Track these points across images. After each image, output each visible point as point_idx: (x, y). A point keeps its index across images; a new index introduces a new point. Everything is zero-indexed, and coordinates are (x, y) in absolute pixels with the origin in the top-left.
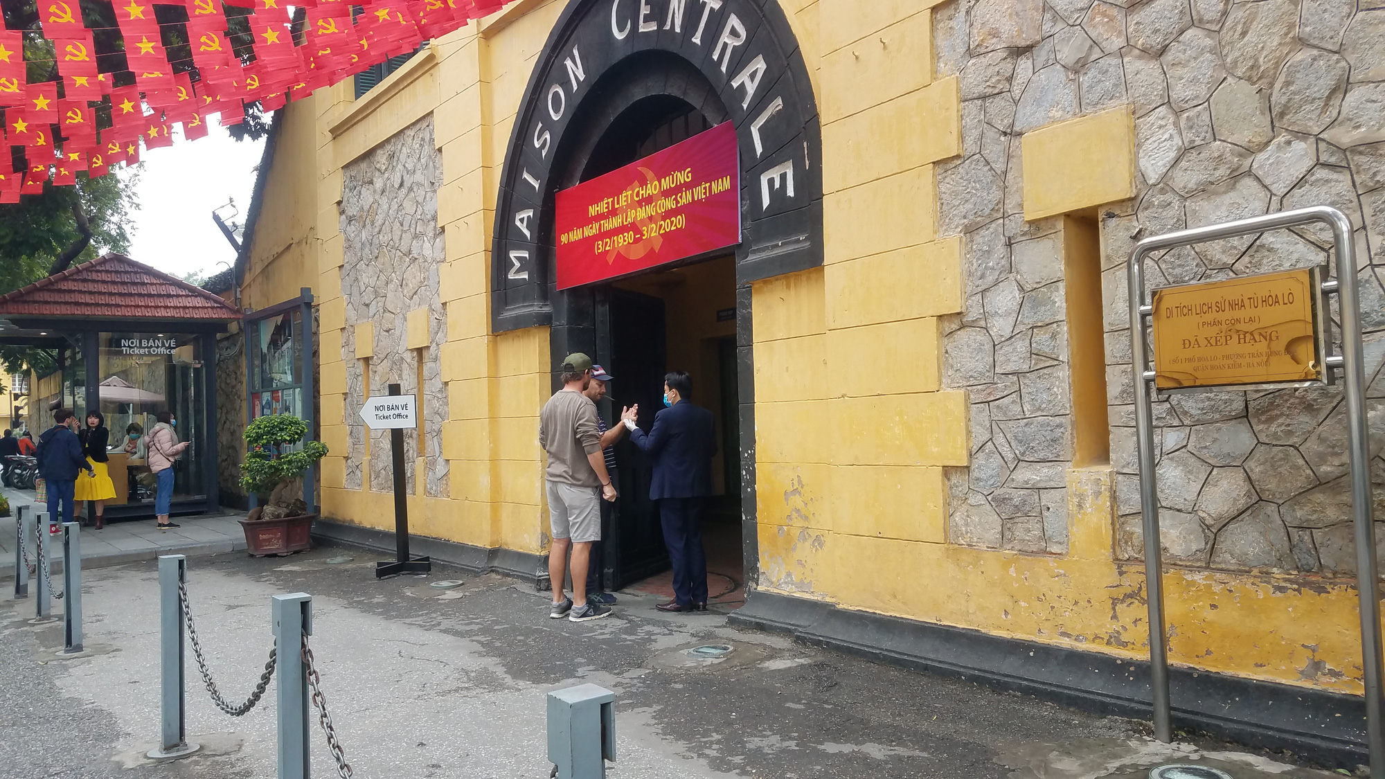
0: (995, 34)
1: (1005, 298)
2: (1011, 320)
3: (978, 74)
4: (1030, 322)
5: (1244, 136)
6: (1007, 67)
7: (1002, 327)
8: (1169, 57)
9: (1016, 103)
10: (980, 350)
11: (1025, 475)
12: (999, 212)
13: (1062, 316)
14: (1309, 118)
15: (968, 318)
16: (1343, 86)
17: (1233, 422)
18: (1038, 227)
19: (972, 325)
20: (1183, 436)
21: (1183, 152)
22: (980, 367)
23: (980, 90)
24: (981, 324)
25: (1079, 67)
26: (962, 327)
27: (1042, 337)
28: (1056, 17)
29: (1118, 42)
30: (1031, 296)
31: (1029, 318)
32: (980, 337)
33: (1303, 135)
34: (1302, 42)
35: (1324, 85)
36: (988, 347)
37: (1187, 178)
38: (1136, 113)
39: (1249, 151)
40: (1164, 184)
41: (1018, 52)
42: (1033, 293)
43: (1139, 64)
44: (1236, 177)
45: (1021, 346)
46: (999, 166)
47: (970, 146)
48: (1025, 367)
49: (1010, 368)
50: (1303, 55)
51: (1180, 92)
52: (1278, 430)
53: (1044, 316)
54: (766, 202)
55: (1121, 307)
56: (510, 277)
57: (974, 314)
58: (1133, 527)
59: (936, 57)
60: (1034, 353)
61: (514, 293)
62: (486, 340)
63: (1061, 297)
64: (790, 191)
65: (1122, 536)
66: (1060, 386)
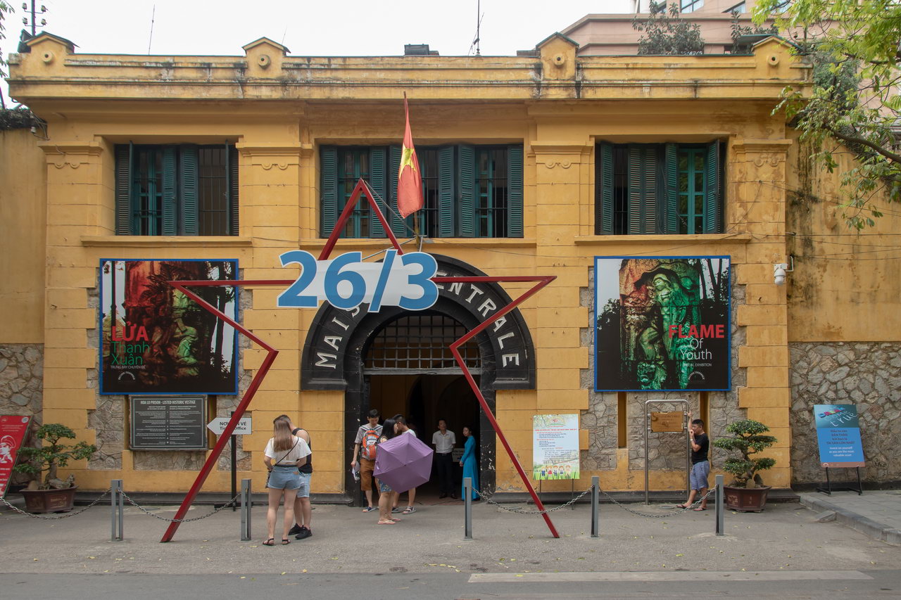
4: (608, 414)
11: (604, 451)
15: (589, 411)
19: (590, 413)
22: (593, 424)
24: (594, 412)
26: (587, 413)
27: (612, 418)
30: (608, 408)
31: (607, 413)
32: (593, 416)
36: (595, 419)
45: (606, 420)
47: (591, 367)
48: (606, 425)
49: (602, 425)
54: (505, 364)
55: (632, 413)
56: (318, 364)
57: (591, 410)
58: (633, 462)
59: (581, 341)
60: (609, 422)
61: (323, 372)
62: (298, 393)
63: (616, 409)
64: (517, 363)
65: (630, 464)
66: (615, 429)
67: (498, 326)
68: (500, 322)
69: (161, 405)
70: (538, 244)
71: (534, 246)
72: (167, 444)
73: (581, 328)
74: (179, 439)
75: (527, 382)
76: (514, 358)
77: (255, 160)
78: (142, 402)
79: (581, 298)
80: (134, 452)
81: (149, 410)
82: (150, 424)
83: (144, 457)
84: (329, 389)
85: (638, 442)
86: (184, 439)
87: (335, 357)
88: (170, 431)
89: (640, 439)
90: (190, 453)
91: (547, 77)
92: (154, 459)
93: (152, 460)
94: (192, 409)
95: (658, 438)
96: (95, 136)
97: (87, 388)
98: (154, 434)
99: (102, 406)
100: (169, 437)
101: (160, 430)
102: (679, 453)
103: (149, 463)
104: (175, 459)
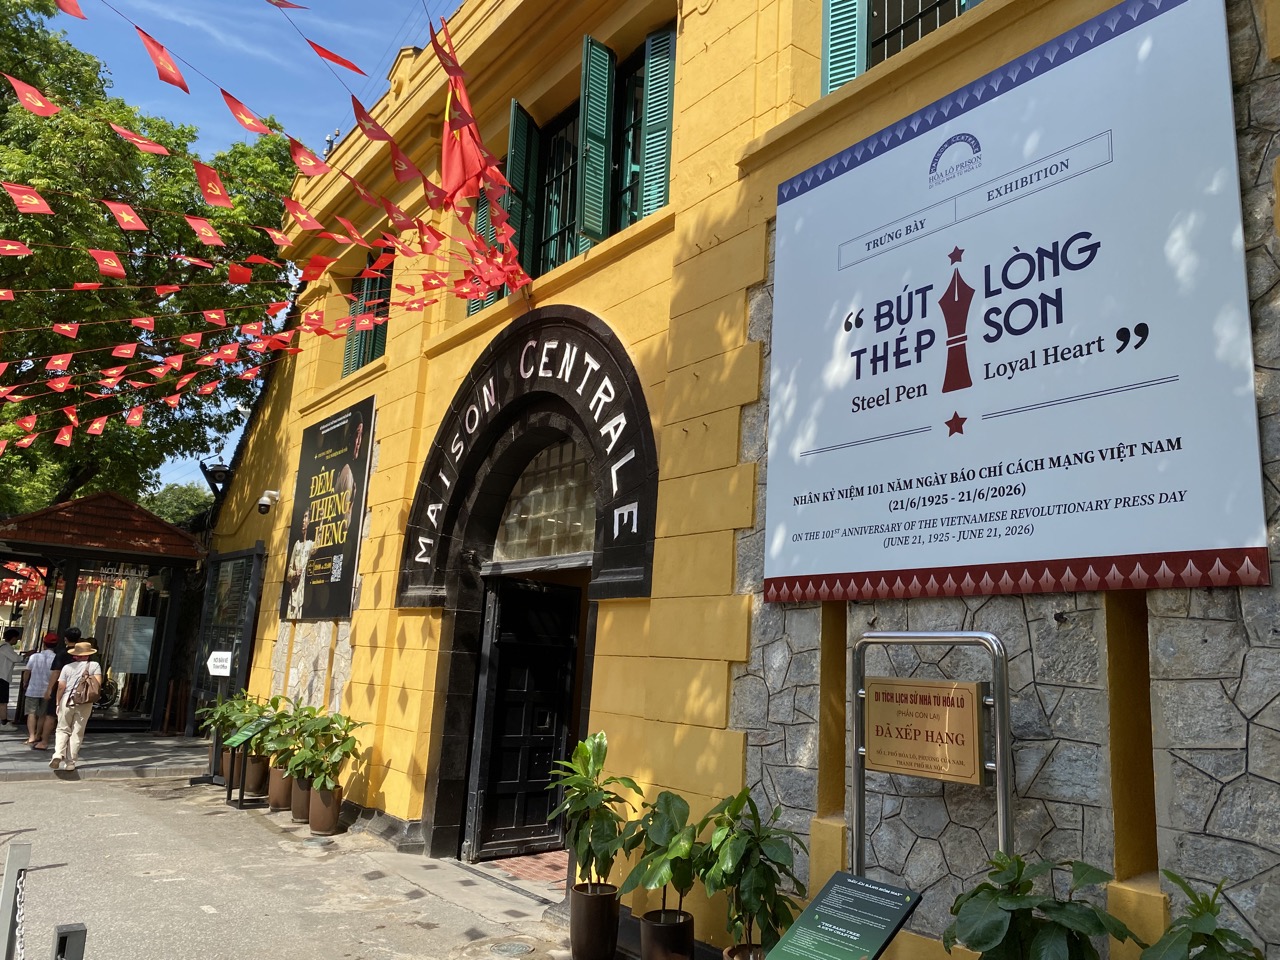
1: (778, 658)
2: (782, 676)
4: (795, 680)
7: (774, 680)
10: (758, 697)
13: (817, 681)
17: (933, 799)
19: (754, 674)
20: (897, 804)
24: (762, 673)
26: (747, 674)
30: (797, 658)
31: (794, 677)
32: (760, 686)
36: (764, 696)
42: (799, 656)
47: (761, 521)
48: (789, 721)
52: (965, 812)
53: (804, 676)
54: (616, 533)
56: (416, 559)
57: (755, 664)
59: (741, 444)
60: (797, 710)
61: (419, 574)
62: (389, 613)
63: (817, 663)
64: (635, 528)
66: (813, 738)
67: (615, 438)
68: (616, 428)
70: (676, 211)
73: (743, 407)
75: (641, 577)
79: (749, 319)
87: (432, 542)
96: (325, 274)
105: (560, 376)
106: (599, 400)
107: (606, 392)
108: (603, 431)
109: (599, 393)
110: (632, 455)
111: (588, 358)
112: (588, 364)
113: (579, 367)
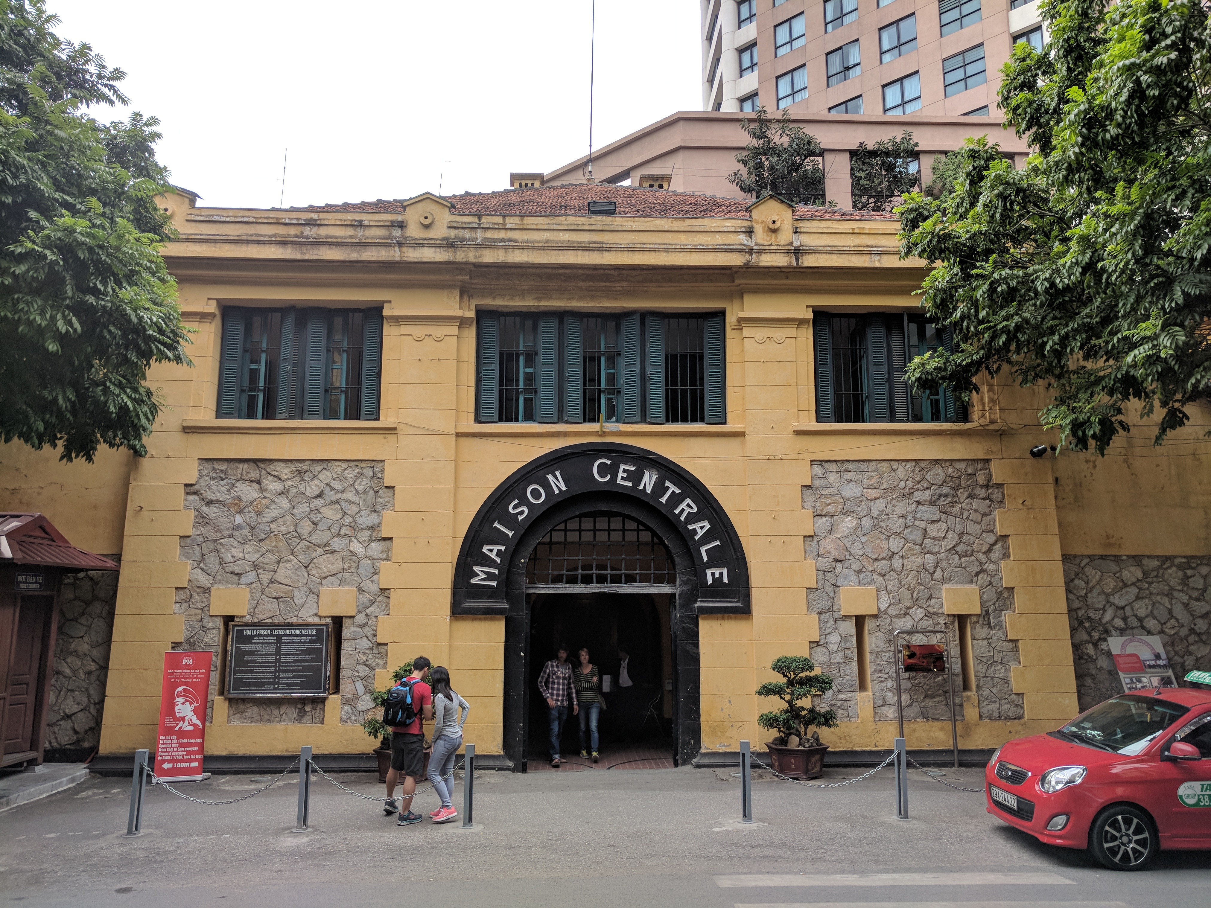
0: (830, 553)
1: (834, 638)
2: (837, 645)
3: (823, 563)
4: (844, 647)
5: (908, 605)
6: (834, 564)
7: (833, 647)
8: (886, 577)
9: (837, 576)
10: (825, 654)
11: (841, 696)
12: (830, 610)
13: (855, 646)
14: (922, 603)
15: (821, 643)
16: (930, 598)
18: (846, 617)
19: (821, 645)
20: (892, 684)
21: (891, 604)
22: (826, 660)
23: (824, 568)
24: (826, 645)
25: (859, 572)
26: (817, 645)
27: (848, 653)
28: (850, 554)
29: (871, 569)
30: (844, 638)
31: (843, 645)
32: (825, 650)
33: (922, 607)
34: (921, 584)
35: (927, 596)
36: (828, 653)
37: (892, 611)
38: (878, 591)
39: (909, 608)
40: (886, 611)
41: (837, 561)
43: (878, 577)
44: (906, 614)
45: (841, 654)
46: (832, 595)
47: (820, 586)
48: (842, 661)
49: (836, 661)
50: (921, 587)
51: (890, 588)
53: (848, 645)
54: (710, 581)
55: (873, 645)
56: (473, 581)
57: (822, 642)
58: (878, 711)
59: (805, 552)
60: (845, 657)
61: (480, 592)
62: (448, 619)
63: (854, 640)
64: (726, 580)
65: (875, 713)
66: (854, 666)
67: (700, 533)
68: (702, 528)
69: (271, 635)
70: (747, 432)
71: (742, 434)
72: (275, 689)
73: (805, 537)
74: (291, 681)
75: (739, 604)
76: (721, 574)
77: (405, 329)
78: (246, 633)
79: (803, 499)
80: (230, 700)
81: (255, 643)
82: (254, 661)
83: (242, 707)
84: (489, 613)
85: (884, 684)
86: (298, 681)
87: (496, 572)
88: (280, 671)
89: (886, 680)
90: (304, 701)
91: (760, 241)
92: (255, 709)
93: (254, 711)
94: (311, 641)
95: (909, 679)
96: (209, 299)
97: (175, 614)
98: (258, 676)
99: (192, 637)
100: (279, 678)
101: (267, 669)
102: (937, 699)
103: (248, 714)
104: (283, 709)
105: (641, 487)
106: (683, 510)
107: (688, 505)
108: (691, 527)
109: (683, 505)
110: (718, 543)
111: (667, 484)
112: (668, 488)
113: (661, 488)
